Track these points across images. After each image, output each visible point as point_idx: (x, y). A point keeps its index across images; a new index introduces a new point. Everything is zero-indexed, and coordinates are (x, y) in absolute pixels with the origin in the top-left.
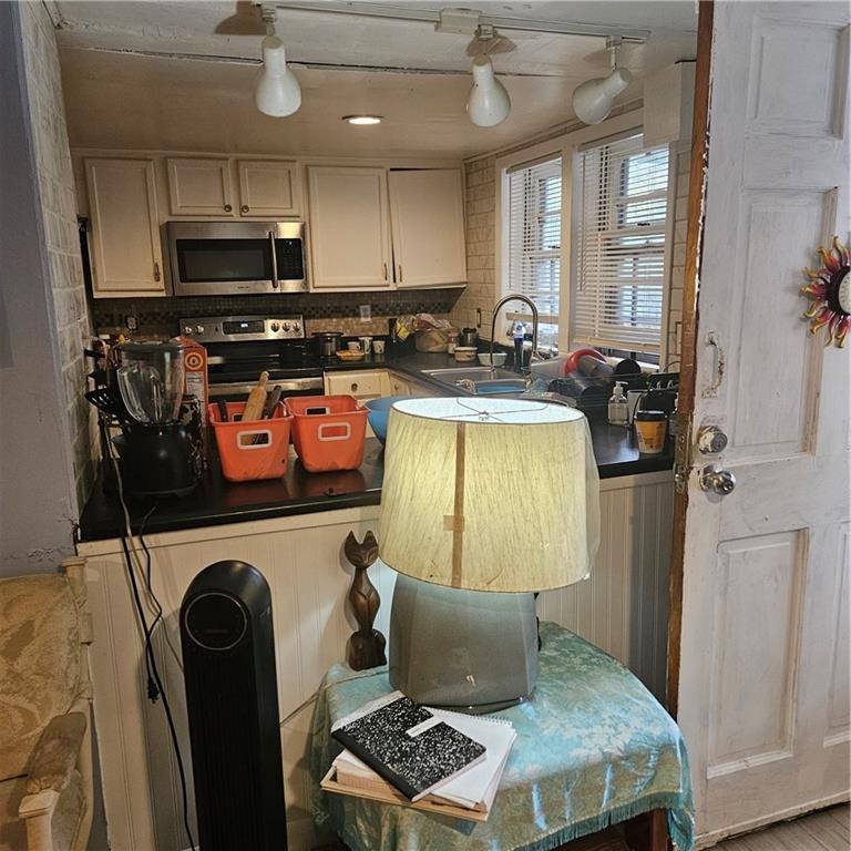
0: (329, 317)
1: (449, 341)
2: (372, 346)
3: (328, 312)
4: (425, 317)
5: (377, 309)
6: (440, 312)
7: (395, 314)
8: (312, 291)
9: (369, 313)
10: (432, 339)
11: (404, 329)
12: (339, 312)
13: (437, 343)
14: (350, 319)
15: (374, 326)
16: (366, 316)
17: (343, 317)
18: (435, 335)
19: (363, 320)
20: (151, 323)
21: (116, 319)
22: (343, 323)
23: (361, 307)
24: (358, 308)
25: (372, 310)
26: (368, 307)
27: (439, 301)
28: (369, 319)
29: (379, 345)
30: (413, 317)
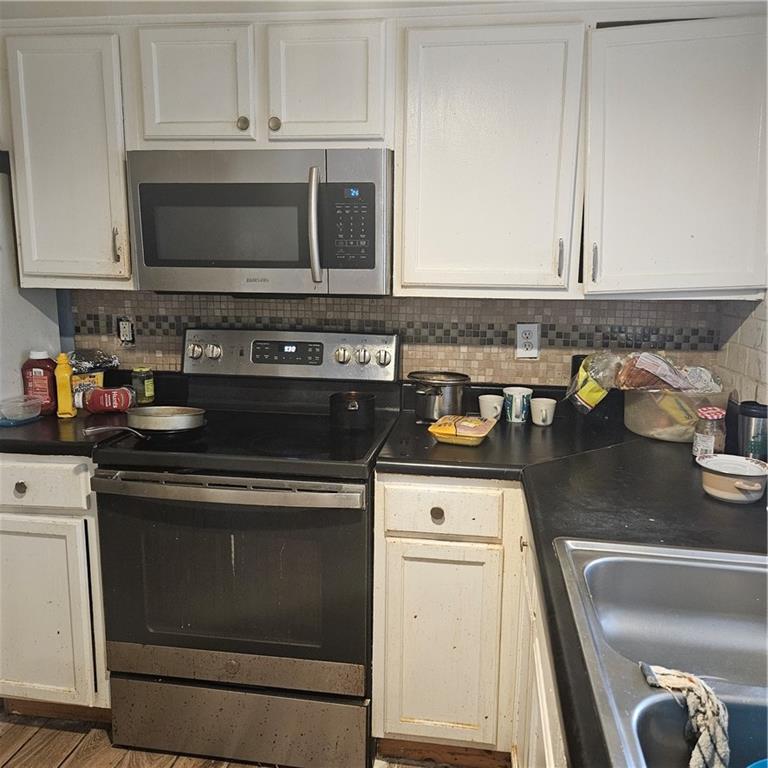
0: (454, 342)
1: (699, 426)
2: (528, 409)
3: (454, 333)
4: (647, 361)
5: (552, 334)
6: (694, 348)
7: (590, 345)
8: (398, 292)
9: (535, 338)
10: (660, 411)
11: (591, 384)
12: (476, 335)
13: (672, 422)
14: (495, 350)
15: (543, 366)
16: (528, 346)
17: (483, 343)
18: (668, 404)
19: (521, 353)
20: (152, 333)
21: (103, 324)
22: (480, 355)
23: (520, 328)
24: (513, 327)
25: (544, 335)
26: (535, 329)
27: (693, 325)
28: (534, 353)
29: (543, 409)
30: (617, 359)
